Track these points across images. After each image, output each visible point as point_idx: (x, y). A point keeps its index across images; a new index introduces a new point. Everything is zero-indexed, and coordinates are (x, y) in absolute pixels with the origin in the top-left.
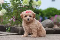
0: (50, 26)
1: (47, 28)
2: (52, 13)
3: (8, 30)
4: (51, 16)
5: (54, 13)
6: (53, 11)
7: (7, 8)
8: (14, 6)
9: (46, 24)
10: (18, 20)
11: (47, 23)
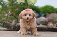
0: (44, 23)
1: (41, 25)
4: (47, 14)
6: (49, 8)
9: (40, 21)
10: (13, 15)
11: (42, 20)
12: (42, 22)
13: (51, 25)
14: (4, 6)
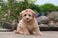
0: (45, 22)
1: (42, 24)
2: (49, 9)
3: (1, 25)
4: (48, 12)
5: (51, 9)
6: (50, 7)
7: (2, 3)
8: (10, 1)
9: (41, 20)
10: (13, 15)
12: (42, 21)
13: (52, 24)
14: (4, 6)
